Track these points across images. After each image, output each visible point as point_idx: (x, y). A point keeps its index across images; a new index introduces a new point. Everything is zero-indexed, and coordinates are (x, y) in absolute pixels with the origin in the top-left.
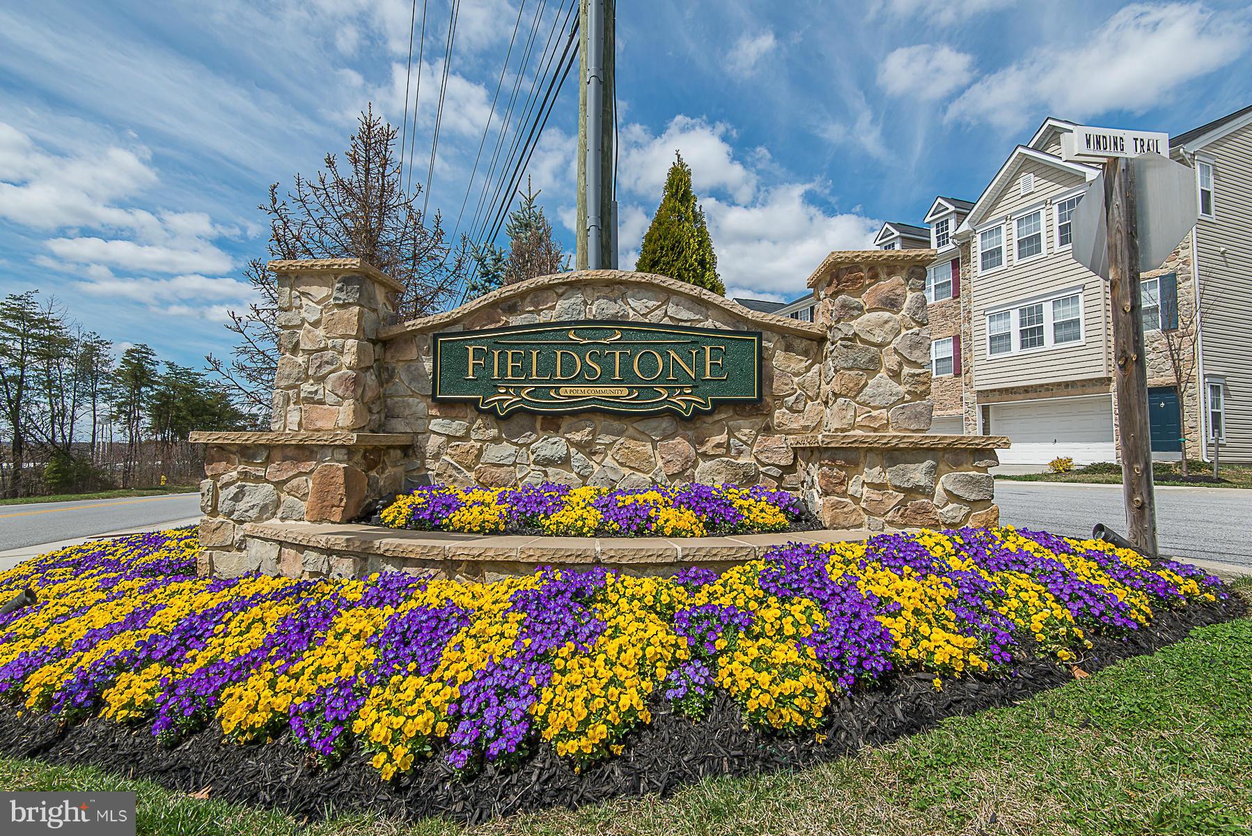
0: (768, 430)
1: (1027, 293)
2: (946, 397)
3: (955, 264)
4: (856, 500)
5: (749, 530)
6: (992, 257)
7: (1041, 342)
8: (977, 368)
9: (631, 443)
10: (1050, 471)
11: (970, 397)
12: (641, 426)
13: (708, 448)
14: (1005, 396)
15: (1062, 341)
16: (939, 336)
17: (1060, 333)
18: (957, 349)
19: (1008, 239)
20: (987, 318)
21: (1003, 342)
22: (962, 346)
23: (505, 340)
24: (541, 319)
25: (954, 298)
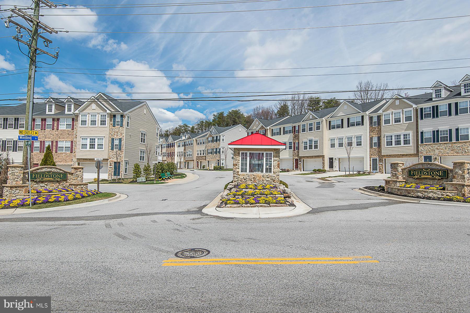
0: (67, 182)
1: (93, 135)
2: (67, 159)
3: (73, 120)
4: (77, 188)
5: (69, 191)
6: (84, 122)
7: (94, 148)
8: (78, 152)
9: (52, 184)
10: (93, 181)
11: (75, 160)
12: (53, 182)
13: (61, 184)
14: (84, 161)
15: (99, 149)
16: (66, 140)
17: (99, 146)
18: (72, 145)
19: (89, 119)
20: (81, 139)
21: (85, 146)
22: (74, 144)
23: (37, 173)
24: (41, 171)
25: (72, 130)
